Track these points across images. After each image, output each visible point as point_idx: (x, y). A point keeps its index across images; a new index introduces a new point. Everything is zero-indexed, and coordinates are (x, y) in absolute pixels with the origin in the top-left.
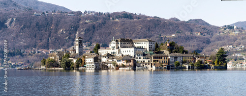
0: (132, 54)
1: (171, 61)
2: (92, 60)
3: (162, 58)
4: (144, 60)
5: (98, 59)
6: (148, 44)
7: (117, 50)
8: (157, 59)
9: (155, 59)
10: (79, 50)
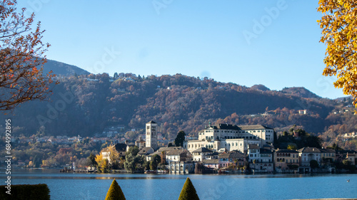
0: (241, 149)
1: (303, 159)
2: (177, 158)
3: (289, 155)
4: (262, 158)
5: (186, 156)
6: (264, 134)
7: (216, 142)
8: (282, 158)
9: (279, 158)
10: (152, 142)
